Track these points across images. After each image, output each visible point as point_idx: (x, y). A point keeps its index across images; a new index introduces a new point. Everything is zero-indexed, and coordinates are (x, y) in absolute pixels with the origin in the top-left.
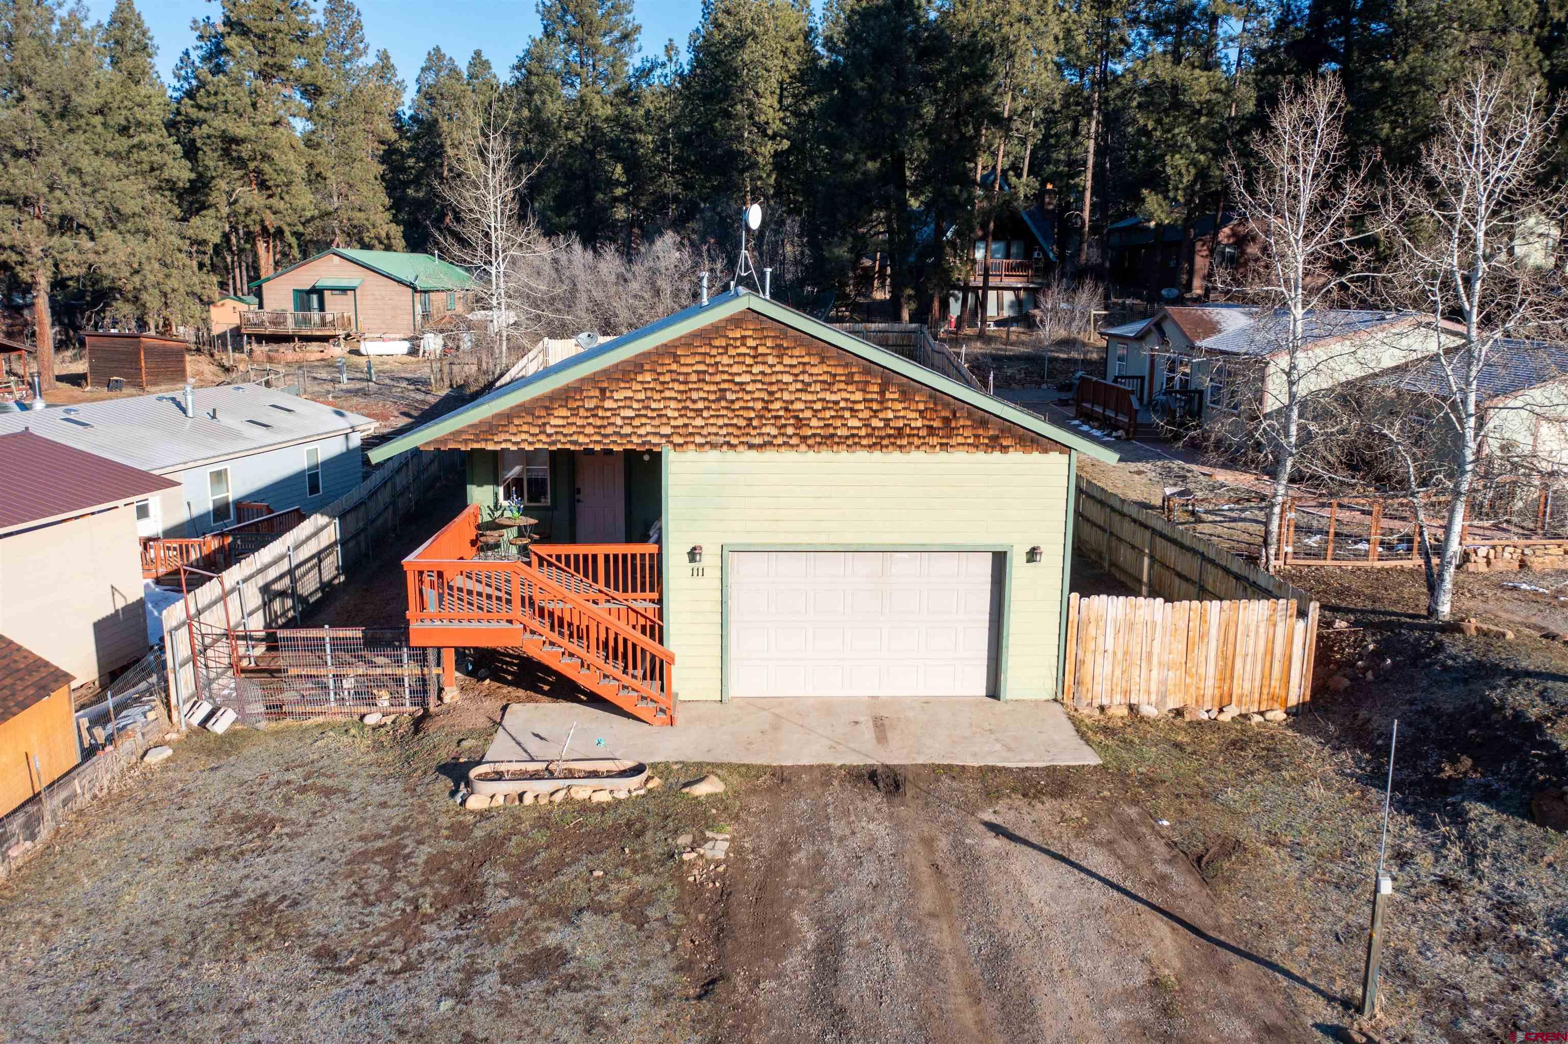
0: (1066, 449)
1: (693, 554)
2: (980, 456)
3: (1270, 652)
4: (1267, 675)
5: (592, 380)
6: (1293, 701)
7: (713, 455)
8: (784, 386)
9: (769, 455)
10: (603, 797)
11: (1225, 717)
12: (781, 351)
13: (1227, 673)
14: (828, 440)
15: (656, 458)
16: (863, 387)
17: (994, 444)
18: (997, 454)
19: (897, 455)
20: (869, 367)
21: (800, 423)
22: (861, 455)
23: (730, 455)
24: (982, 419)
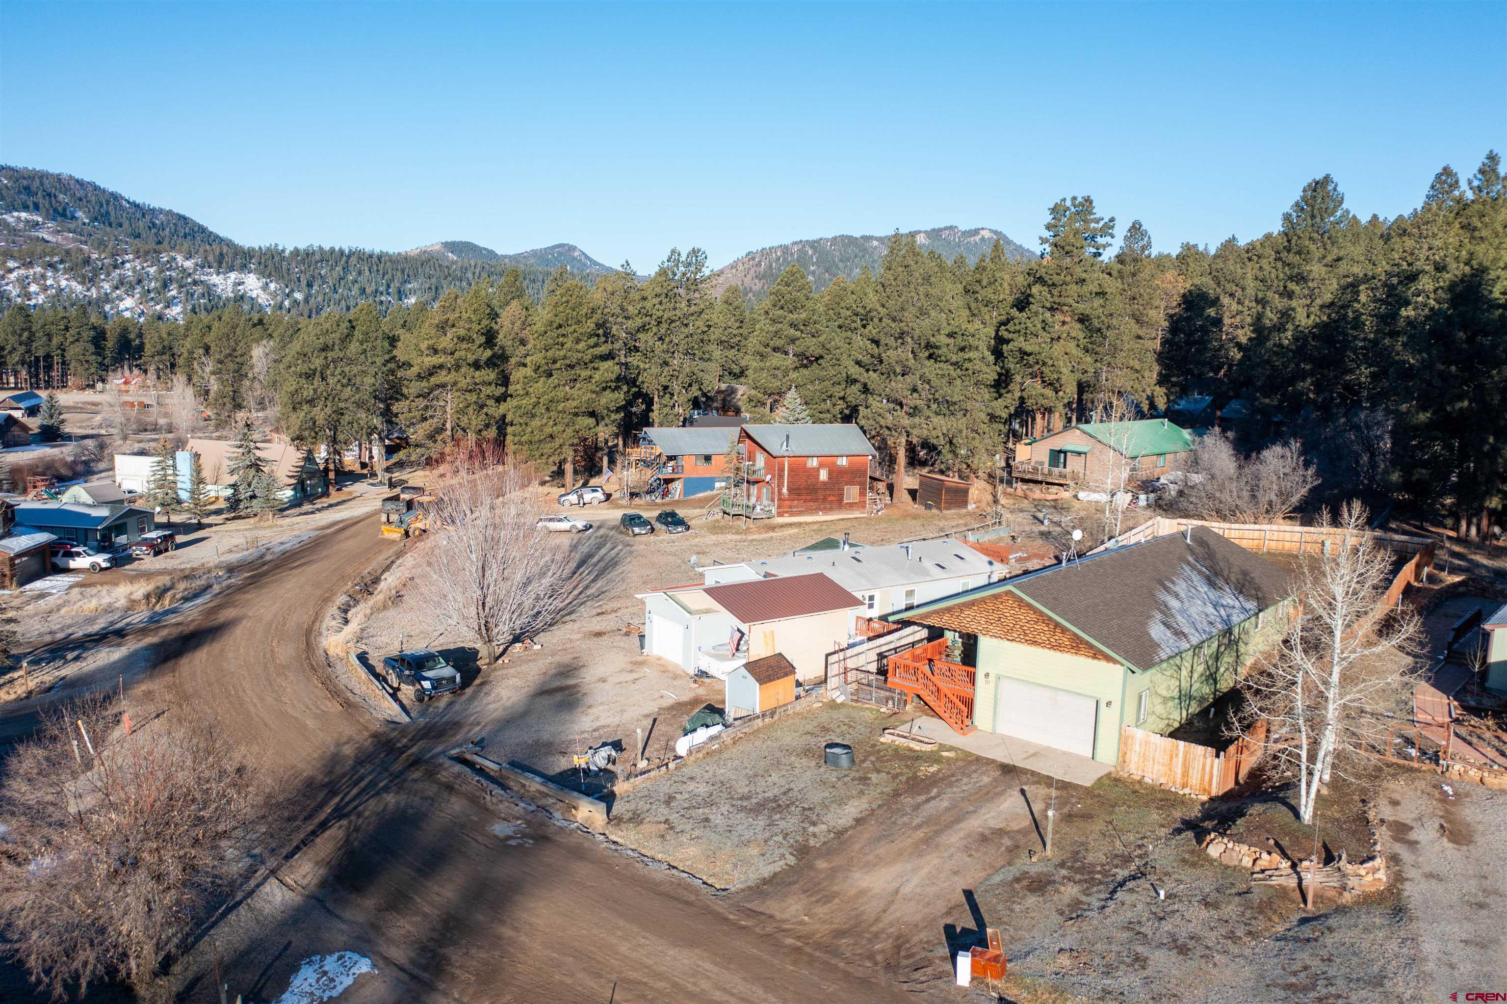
0: (1122, 665)
1: (987, 675)
2: (1090, 660)
3: (1204, 769)
4: (1202, 779)
5: (958, 605)
6: (1214, 793)
7: (995, 641)
8: (1021, 620)
9: (1014, 644)
10: (917, 748)
11: (1181, 792)
12: (1020, 608)
13: (1186, 773)
14: (1034, 643)
15: (975, 638)
16: (1048, 625)
17: (1094, 657)
18: (1096, 661)
19: (1059, 653)
20: (1050, 619)
21: (1026, 635)
22: (1046, 651)
23: (1001, 641)
24: (1091, 646)
